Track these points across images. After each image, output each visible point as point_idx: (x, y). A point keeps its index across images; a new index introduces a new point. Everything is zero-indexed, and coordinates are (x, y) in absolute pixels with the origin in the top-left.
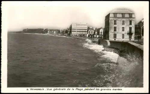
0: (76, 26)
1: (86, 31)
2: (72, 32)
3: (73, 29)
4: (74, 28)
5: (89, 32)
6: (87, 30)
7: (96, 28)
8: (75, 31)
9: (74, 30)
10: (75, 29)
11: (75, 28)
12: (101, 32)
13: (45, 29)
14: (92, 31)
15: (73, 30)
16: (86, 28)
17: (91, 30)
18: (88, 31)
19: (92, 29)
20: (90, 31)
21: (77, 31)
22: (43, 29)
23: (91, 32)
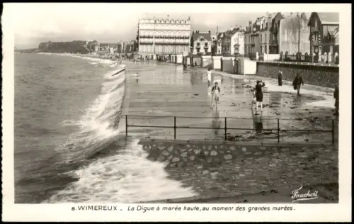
0: (152, 27)
1: (187, 45)
2: (141, 47)
3: (144, 37)
4: (147, 34)
5: (195, 45)
6: (188, 41)
7: (220, 34)
8: (151, 44)
9: (146, 40)
10: (149, 37)
11: (151, 34)
12: (237, 47)
13: (90, 42)
14: (206, 44)
15: (142, 40)
16: (188, 34)
17: (202, 40)
18: (192, 45)
19: (207, 36)
20: (198, 44)
21: (157, 44)
22: (85, 43)
23: (202, 47)
